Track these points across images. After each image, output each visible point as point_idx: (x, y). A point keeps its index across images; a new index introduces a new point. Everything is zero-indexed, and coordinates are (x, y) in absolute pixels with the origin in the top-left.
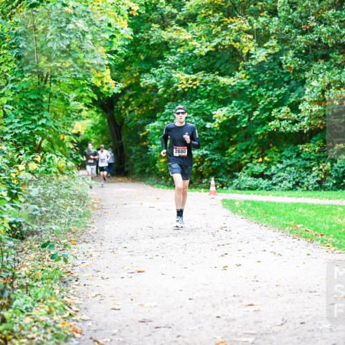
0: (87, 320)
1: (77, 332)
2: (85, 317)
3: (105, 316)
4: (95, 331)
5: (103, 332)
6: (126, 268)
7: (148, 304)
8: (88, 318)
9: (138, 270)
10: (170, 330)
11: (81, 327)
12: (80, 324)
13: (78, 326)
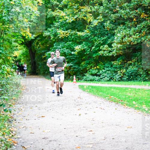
0: (19, 138)
1: (15, 143)
2: (19, 137)
3: (28, 136)
4: (23, 143)
5: (27, 143)
6: (37, 115)
7: (46, 131)
8: (20, 137)
9: (42, 116)
10: (56, 142)
11: (17, 141)
12: (17, 140)
13: (16, 141)
